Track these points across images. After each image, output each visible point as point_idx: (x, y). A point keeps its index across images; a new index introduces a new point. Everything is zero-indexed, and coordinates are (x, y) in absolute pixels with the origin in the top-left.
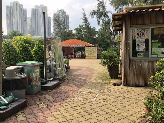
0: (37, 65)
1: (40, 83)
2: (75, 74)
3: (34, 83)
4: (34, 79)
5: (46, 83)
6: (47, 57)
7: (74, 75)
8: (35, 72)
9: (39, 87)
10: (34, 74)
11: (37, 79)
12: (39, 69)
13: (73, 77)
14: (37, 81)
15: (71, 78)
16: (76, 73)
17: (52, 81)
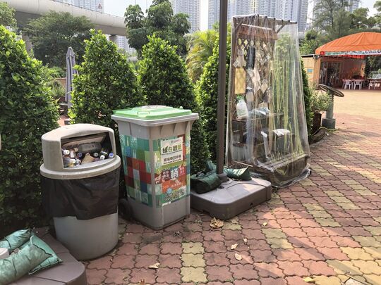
0: (174, 125)
1: (185, 189)
2: (348, 153)
3: (158, 190)
4: (156, 175)
5: (217, 185)
6: (239, 90)
7: (343, 155)
8: (165, 150)
9: (183, 201)
10: (156, 158)
11: (175, 174)
12: (184, 136)
13: (335, 164)
14: (174, 182)
15: (327, 168)
16: (352, 149)
17: (244, 178)
